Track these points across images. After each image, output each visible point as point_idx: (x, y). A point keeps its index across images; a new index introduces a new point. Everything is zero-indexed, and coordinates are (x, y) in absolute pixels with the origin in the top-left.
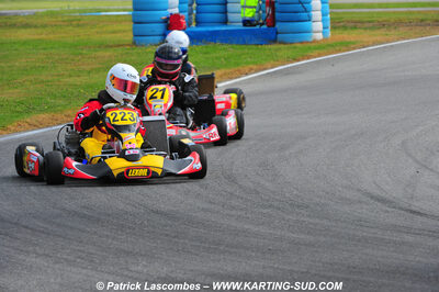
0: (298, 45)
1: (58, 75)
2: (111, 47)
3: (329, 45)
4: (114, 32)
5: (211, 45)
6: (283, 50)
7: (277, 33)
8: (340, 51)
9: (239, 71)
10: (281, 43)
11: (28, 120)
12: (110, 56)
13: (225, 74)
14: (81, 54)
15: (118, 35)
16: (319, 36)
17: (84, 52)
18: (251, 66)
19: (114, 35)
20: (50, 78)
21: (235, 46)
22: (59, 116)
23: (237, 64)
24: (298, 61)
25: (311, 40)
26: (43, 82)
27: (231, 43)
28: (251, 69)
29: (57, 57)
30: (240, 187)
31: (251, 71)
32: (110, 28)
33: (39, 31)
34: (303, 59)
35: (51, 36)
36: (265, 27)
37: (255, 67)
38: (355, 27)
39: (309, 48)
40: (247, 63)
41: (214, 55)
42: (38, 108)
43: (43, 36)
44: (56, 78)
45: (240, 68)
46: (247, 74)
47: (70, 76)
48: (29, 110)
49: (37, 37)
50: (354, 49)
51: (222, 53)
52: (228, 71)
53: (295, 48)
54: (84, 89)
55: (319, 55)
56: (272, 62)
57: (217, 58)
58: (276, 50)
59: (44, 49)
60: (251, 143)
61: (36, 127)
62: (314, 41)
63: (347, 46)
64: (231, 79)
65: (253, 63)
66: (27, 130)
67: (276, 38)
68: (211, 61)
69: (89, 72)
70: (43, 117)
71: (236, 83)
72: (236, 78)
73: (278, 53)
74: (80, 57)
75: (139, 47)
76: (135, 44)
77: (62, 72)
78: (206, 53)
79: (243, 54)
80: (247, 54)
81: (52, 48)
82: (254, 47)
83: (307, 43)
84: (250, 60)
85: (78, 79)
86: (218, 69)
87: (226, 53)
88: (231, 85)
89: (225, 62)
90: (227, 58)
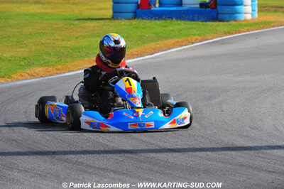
0: (233, 23)
1: (54, 40)
2: (96, 19)
3: (255, 24)
4: (100, 9)
5: (169, 21)
6: (220, 26)
7: (218, 13)
8: (263, 28)
9: (187, 40)
10: (221, 20)
11: (29, 72)
12: (95, 26)
13: (178, 42)
14: (73, 24)
15: (102, 11)
16: (249, 17)
18: (196, 37)
20: (48, 42)
21: (185, 22)
22: (50, 69)
23: (187, 35)
24: (232, 34)
25: (243, 19)
26: (42, 44)
27: (184, 19)
28: (197, 39)
29: (55, 26)
31: (196, 41)
33: (45, 6)
34: (236, 33)
35: (53, 11)
36: (209, 9)
37: (199, 38)
39: (241, 25)
40: (194, 35)
42: (36, 63)
43: (48, 11)
44: (53, 41)
45: (189, 39)
46: (193, 43)
47: (63, 40)
48: (30, 65)
49: (43, 11)
50: (273, 27)
51: (176, 26)
52: (179, 40)
53: (230, 25)
54: (72, 49)
55: (248, 31)
56: (212, 34)
57: (172, 31)
58: (218, 26)
59: (47, 20)
61: (33, 76)
62: (245, 20)
63: (268, 24)
64: (181, 46)
65: (198, 35)
66: (27, 79)
67: (217, 17)
68: (167, 33)
69: (77, 38)
70: (40, 70)
71: (184, 49)
72: (185, 45)
73: (218, 29)
74: (72, 26)
75: (116, 21)
76: (113, 18)
77: (57, 37)
78: (164, 27)
79: (192, 28)
80: (195, 28)
81: (53, 19)
82: (200, 23)
83: (240, 21)
84: (196, 32)
85: (68, 43)
86: (172, 38)
87: (179, 27)
88: (181, 50)
89: (177, 34)
90: (180, 31)
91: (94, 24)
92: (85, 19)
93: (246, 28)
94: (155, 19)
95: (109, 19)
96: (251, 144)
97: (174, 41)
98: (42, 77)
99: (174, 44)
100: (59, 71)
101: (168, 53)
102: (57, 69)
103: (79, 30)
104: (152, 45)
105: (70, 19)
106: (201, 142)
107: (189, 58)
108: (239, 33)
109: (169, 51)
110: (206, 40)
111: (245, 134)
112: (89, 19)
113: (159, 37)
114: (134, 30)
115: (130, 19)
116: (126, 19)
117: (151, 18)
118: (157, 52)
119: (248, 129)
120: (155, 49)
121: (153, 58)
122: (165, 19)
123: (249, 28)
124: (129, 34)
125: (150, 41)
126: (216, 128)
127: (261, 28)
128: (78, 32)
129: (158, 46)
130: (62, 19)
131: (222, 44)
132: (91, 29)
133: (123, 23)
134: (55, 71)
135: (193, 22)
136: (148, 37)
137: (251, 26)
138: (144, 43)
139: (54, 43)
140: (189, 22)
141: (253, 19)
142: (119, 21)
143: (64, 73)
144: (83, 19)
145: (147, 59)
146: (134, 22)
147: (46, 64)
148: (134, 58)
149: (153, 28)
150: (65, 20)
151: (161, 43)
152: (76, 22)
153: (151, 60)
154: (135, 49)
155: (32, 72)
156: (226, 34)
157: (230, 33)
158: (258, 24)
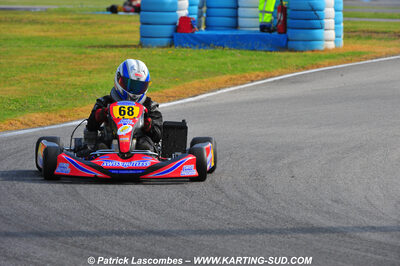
0: (309, 53)
1: (57, 74)
2: (116, 47)
3: (340, 55)
4: (122, 32)
5: (219, 50)
6: (292, 58)
7: (288, 40)
8: (351, 61)
9: (245, 77)
10: (291, 50)
11: (21, 119)
12: (115, 56)
13: (230, 80)
14: (85, 53)
15: (126, 36)
16: (331, 45)
18: (257, 73)
19: (121, 35)
20: (50, 77)
21: (243, 52)
22: (52, 116)
23: (243, 70)
24: (308, 69)
25: (323, 48)
26: (41, 80)
27: (240, 48)
28: (258, 76)
29: (59, 56)
31: (257, 78)
32: (118, 29)
33: (45, 28)
34: (313, 68)
35: (57, 34)
36: (276, 33)
37: (262, 74)
38: (369, 38)
39: (320, 57)
40: (253, 70)
41: (222, 60)
42: (32, 107)
43: (49, 34)
44: (56, 77)
45: (247, 75)
46: (252, 81)
47: (70, 75)
48: (23, 109)
49: (42, 34)
50: (366, 59)
51: (229, 58)
52: (234, 77)
53: (305, 56)
54: (82, 89)
55: (330, 65)
56: (280, 70)
57: (224, 63)
58: (288, 57)
59: (48, 46)
61: (27, 126)
62: (326, 50)
63: (359, 56)
64: (236, 85)
65: (261, 70)
66: (19, 129)
67: (287, 45)
68: (217, 66)
69: (90, 72)
70: (37, 116)
71: (240, 90)
72: (242, 84)
73: (288, 61)
74: (83, 56)
75: (145, 49)
76: (141, 45)
77: (62, 71)
78: (212, 58)
79: (251, 60)
80: (256, 60)
81: (57, 46)
82: (263, 53)
83: (318, 51)
84: (260, 66)
85: (78, 79)
86: (224, 74)
87: (233, 59)
88: (235, 91)
89: (231, 67)
90: (234, 64)
91: (113, 54)
92: (101, 46)
93: (328, 61)
94: (200, 47)
95: (135, 46)
96: (333, 224)
97: (225, 77)
98: (40, 126)
99: (226, 82)
100: (64, 118)
101: (217, 95)
102: (61, 116)
103: (92, 61)
104: (196, 83)
105: (80, 46)
106: (264, 221)
107: (247, 103)
108: (318, 67)
109: (219, 92)
110: (271, 77)
111: (325, 209)
112: (106, 46)
113: (204, 73)
114: (170, 61)
115: (163, 47)
116: (158, 47)
117: (195, 45)
118: (201, 94)
119: (330, 203)
120: (199, 89)
121: (195, 102)
122: (213, 47)
123: (332, 60)
124: (163, 67)
125: (193, 78)
126: (285, 202)
127: (348, 61)
128: (91, 64)
129: (203, 84)
130: (68, 46)
131: (293, 83)
132: (110, 59)
133: (154, 52)
134: (60, 119)
135: (252, 52)
136: (190, 72)
137: (334, 58)
138: (184, 80)
139: (57, 80)
140: (248, 52)
141: (336, 48)
142: (149, 50)
143: (72, 121)
144: (99, 47)
145: (188, 103)
146: (170, 51)
147: (47, 108)
148: (169, 101)
149: (197, 59)
150: (74, 46)
151: (208, 81)
152: (89, 50)
153: (193, 105)
154: (171, 90)
155: (26, 120)
156: (298, 69)
157: (304, 68)
158: (344, 56)
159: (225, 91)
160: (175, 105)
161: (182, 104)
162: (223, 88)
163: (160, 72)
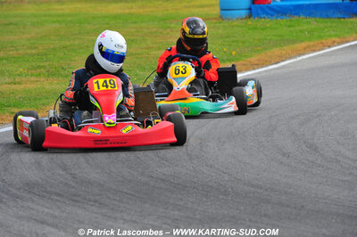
1: (146, 48)
4: (202, 6)
9: (322, 43)
13: (308, 47)
14: (169, 27)
15: (206, 9)
17: (172, 26)
18: (334, 39)
19: (201, 9)
20: (140, 51)
21: (318, 19)
23: (320, 37)
26: (132, 54)
27: (315, 16)
28: (334, 42)
29: (146, 30)
30: (322, 155)
31: (334, 44)
32: (198, 2)
35: (141, 10)
36: (347, 1)
37: (338, 40)
40: (330, 36)
41: (298, 28)
43: (133, 11)
45: (323, 41)
46: (329, 47)
51: (305, 27)
52: (312, 43)
57: (301, 31)
59: (134, 23)
60: (333, 113)
64: (314, 51)
65: (336, 36)
68: (295, 34)
71: (319, 55)
72: (319, 50)
74: (169, 30)
75: (225, 21)
76: (222, 18)
77: (151, 45)
78: (290, 26)
79: (326, 27)
80: (330, 27)
81: (142, 22)
82: (337, 20)
84: (333, 33)
86: (302, 41)
87: (310, 27)
88: (315, 57)
89: (308, 35)
90: (311, 32)
94: (277, 17)
95: (215, 19)
97: (304, 45)
99: (305, 49)
101: (298, 62)
104: (276, 51)
110: (347, 42)
113: (283, 41)
114: (250, 31)
115: (242, 19)
116: (237, 19)
117: (272, 15)
118: (283, 61)
120: (280, 56)
122: (290, 17)
125: (273, 46)
129: (284, 52)
133: (235, 23)
135: (327, 20)
136: (270, 41)
138: (265, 49)
142: (229, 22)
145: (272, 69)
146: (250, 22)
148: (254, 69)
149: (275, 29)
151: (288, 48)
159: (304, 57)
160: (260, 73)
161: (266, 71)
162: (303, 54)
163: (242, 42)
